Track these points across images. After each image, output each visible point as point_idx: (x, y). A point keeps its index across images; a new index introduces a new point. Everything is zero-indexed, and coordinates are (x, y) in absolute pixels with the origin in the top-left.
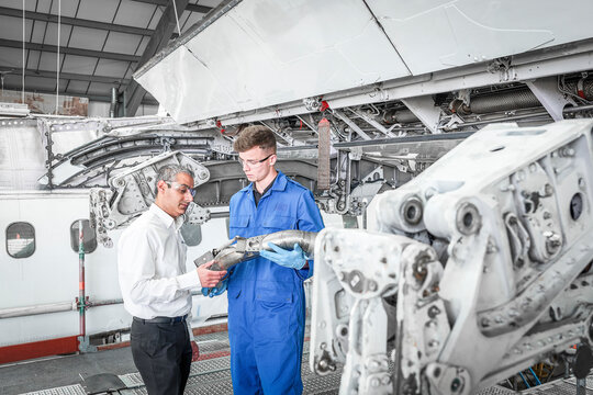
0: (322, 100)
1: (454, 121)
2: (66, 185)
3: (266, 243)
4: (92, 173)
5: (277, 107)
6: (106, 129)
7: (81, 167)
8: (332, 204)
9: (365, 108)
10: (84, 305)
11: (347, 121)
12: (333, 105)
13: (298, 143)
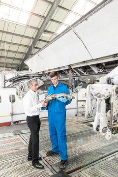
0: (70, 66)
1: (101, 70)
2: (8, 87)
3: (58, 96)
4: (14, 84)
5: (58, 68)
6: (18, 74)
7: (12, 83)
8: (71, 90)
9: (80, 68)
10: (12, 114)
11: (75, 71)
12: (72, 67)
13: (62, 77)
